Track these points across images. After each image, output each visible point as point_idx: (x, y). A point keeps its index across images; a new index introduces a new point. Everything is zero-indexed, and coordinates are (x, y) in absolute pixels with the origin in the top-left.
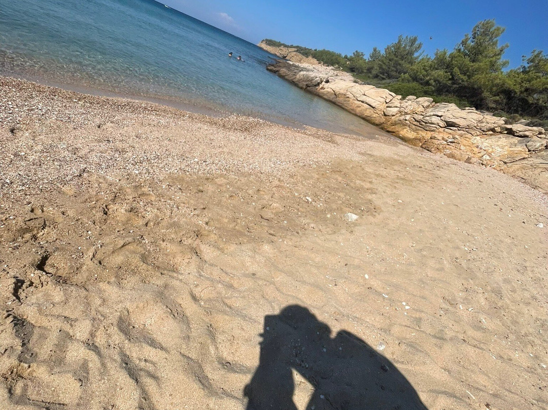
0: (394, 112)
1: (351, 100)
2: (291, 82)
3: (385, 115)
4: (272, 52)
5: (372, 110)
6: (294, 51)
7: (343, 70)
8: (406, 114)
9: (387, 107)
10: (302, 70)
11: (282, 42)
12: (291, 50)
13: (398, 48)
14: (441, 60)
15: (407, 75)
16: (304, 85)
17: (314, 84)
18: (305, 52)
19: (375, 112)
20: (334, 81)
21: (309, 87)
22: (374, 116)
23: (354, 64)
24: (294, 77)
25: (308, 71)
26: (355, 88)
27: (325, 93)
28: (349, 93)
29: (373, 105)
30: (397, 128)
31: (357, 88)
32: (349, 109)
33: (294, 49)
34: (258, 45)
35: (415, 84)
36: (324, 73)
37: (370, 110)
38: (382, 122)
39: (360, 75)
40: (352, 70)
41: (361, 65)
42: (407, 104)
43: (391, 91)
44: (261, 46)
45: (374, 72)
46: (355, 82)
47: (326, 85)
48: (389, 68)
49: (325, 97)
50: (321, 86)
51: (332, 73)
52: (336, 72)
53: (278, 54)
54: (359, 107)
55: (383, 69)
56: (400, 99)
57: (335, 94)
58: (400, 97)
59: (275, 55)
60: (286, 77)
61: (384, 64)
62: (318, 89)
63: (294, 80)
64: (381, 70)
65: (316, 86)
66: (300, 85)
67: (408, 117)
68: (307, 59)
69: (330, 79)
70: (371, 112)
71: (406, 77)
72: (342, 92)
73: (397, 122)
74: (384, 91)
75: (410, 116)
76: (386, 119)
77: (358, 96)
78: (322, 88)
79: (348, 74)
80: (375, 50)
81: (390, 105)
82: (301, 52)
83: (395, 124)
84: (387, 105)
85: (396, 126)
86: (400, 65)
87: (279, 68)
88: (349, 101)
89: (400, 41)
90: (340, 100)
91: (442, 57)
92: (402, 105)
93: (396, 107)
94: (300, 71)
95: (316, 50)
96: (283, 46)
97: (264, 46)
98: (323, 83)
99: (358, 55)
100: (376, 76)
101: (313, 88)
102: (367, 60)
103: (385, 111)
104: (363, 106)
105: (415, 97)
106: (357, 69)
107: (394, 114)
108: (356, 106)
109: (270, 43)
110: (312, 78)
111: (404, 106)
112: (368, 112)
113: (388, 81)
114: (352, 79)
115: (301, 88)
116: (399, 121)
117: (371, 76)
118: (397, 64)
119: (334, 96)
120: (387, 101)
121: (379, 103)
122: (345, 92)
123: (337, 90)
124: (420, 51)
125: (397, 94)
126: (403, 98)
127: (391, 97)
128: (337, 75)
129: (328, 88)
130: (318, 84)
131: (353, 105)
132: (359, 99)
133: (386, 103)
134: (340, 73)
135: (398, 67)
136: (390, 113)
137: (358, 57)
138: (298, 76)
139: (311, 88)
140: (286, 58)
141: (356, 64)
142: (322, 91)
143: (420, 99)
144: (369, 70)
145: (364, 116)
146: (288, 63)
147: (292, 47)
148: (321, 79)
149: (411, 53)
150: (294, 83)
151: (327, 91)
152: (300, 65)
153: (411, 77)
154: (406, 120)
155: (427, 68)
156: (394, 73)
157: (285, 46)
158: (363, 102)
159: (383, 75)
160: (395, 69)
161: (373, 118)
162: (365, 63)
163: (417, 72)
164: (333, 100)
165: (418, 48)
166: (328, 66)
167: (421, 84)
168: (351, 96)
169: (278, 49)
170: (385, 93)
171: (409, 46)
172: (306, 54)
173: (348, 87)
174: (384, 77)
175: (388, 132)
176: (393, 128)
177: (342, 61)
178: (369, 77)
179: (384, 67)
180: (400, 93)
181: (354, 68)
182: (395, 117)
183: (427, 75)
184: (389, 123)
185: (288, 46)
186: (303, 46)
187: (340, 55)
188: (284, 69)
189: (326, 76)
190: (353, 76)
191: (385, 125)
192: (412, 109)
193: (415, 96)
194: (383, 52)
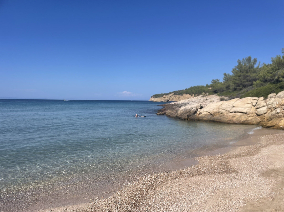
0: (264, 111)
1: (225, 114)
2: (176, 118)
3: (258, 115)
4: (159, 101)
5: (245, 115)
6: (173, 95)
7: (209, 94)
8: (275, 108)
9: (256, 109)
10: (182, 106)
11: (163, 93)
12: (170, 95)
13: (241, 67)
14: (279, 63)
15: (258, 82)
16: (185, 116)
17: (193, 113)
18: (180, 93)
19: (249, 116)
20: (206, 105)
21: (190, 116)
22: (250, 119)
23: (215, 88)
24: (177, 113)
25: (185, 104)
26: (224, 105)
27: (203, 116)
28: (221, 110)
29: (245, 111)
30: (274, 122)
31: (225, 104)
32: (227, 121)
33: (172, 94)
34: (149, 100)
35: (268, 85)
36: (197, 102)
37: (244, 116)
38: (259, 121)
39: (223, 93)
40: (215, 92)
41: (220, 87)
42: (271, 101)
43: (252, 97)
44: (152, 100)
45: (232, 88)
46: (222, 100)
47: (202, 110)
48: (241, 81)
49: (205, 119)
50: (198, 113)
51: (202, 99)
52: (205, 98)
53: (163, 101)
54: (234, 117)
55: (237, 84)
56: (264, 99)
57: (211, 114)
58: (262, 98)
59: (162, 102)
60: (172, 116)
61: (236, 80)
62: (197, 115)
63: (177, 116)
64: (236, 85)
65: (194, 114)
66: (183, 117)
67: (278, 110)
68: (183, 96)
69: (203, 105)
70: (245, 117)
71: (258, 83)
72: (215, 111)
73: (272, 117)
74: (248, 99)
75: (279, 109)
76: (261, 118)
77: (229, 109)
78: (200, 114)
79: (214, 96)
80: (225, 75)
81: (258, 107)
82: (178, 93)
83: (270, 119)
84: (255, 107)
85: (273, 120)
86: (248, 76)
87: (165, 111)
88: (224, 115)
89: (239, 63)
90: (217, 117)
91: (278, 61)
92: (268, 103)
93: (264, 106)
94: (180, 107)
95: (186, 89)
96: (164, 95)
97: (153, 99)
98: (199, 110)
99: (215, 82)
100: (235, 89)
101: (193, 116)
102: (223, 83)
103: (256, 112)
104: (237, 115)
105: (275, 94)
106: (219, 90)
107: (265, 112)
108: (231, 117)
109: (156, 96)
110: (189, 110)
111: (270, 103)
112: (244, 118)
113: (245, 90)
114: (219, 97)
115: (185, 120)
116: (273, 116)
117: (231, 91)
118: (245, 77)
119: (211, 116)
120: (254, 104)
121: (248, 108)
122: (218, 110)
123: (211, 111)
124: (257, 63)
125: (259, 97)
126: (266, 98)
127: (256, 101)
128: (206, 99)
129: (204, 112)
130: (196, 112)
131: (229, 117)
132: (231, 111)
133: (254, 106)
134: (208, 97)
135: (248, 78)
136: (262, 113)
137: (216, 83)
138: (179, 112)
139: (191, 116)
140: (170, 101)
141: (216, 87)
142: (200, 115)
143: (280, 94)
144: (228, 88)
145: (242, 122)
146: (171, 104)
147: (170, 93)
148: (196, 108)
149: (252, 67)
150: (178, 118)
151: (204, 114)
152: (179, 102)
153: (262, 81)
154: (278, 113)
155: (271, 71)
156: (247, 83)
157: (166, 94)
158: (235, 112)
159: (239, 87)
160: (246, 80)
161: (250, 121)
162: (222, 84)
163: (265, 77)
164: (212, 119)
165: (255, 62)
166: (198, 95)
167: (274, 83)
168: (223, 111)
169: (162, 98)
170: (249, 100)
171: (248, 63)
172: (181, 94)
173: (218, 106)
174: (241, 88)
175: (269, 127)
176: (271, 123)
177: (206, 89)
178: (230, 92)
179: (237, 82)
180: (260, 96)
181: (216, 90)
182: (267, 114)
183: (274, 76)
184: (265, 120)
185: (168, 93)
186: (177, 90)
187: (203, 87)
188: (168, 111)
189: (199, 104)
190: (218, 95)
191: (263, 123)
192: (278, 103)
193: (274, 92)
194: (231, 74)
